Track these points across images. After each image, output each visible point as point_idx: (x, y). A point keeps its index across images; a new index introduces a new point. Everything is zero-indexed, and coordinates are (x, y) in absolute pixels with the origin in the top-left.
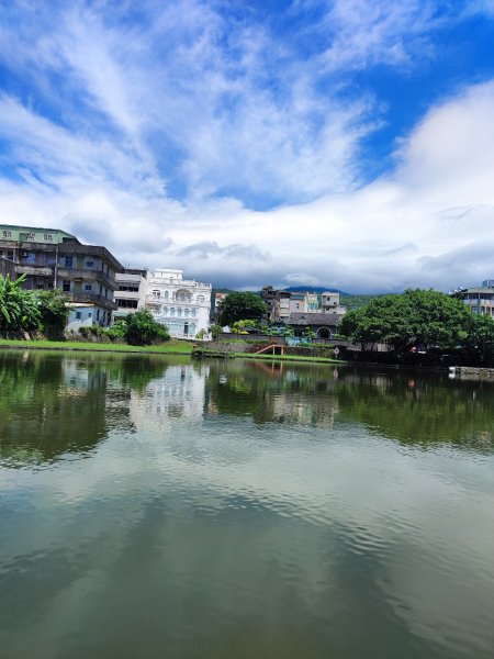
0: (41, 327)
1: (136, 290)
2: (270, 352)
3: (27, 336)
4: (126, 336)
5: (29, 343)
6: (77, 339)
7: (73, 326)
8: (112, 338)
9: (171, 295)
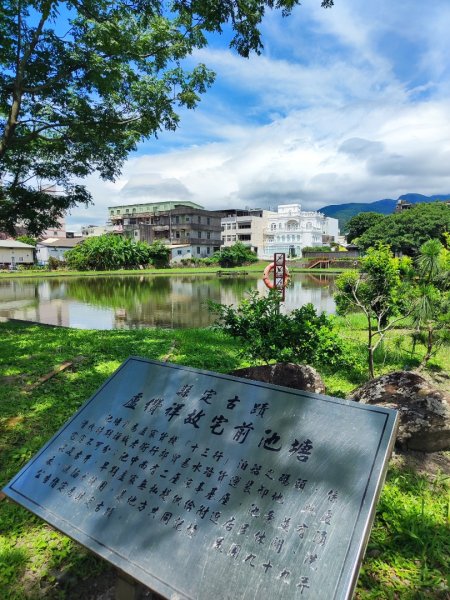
0: (151, 261)
1: (249, 227)
2: (317, 266)
3: (141, 267)
4: (220, 262)
5: (143, 271)
6: (180, 267)
7: (176, 259)
8: (208, 264)
9: (283, 226)
